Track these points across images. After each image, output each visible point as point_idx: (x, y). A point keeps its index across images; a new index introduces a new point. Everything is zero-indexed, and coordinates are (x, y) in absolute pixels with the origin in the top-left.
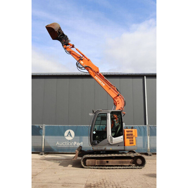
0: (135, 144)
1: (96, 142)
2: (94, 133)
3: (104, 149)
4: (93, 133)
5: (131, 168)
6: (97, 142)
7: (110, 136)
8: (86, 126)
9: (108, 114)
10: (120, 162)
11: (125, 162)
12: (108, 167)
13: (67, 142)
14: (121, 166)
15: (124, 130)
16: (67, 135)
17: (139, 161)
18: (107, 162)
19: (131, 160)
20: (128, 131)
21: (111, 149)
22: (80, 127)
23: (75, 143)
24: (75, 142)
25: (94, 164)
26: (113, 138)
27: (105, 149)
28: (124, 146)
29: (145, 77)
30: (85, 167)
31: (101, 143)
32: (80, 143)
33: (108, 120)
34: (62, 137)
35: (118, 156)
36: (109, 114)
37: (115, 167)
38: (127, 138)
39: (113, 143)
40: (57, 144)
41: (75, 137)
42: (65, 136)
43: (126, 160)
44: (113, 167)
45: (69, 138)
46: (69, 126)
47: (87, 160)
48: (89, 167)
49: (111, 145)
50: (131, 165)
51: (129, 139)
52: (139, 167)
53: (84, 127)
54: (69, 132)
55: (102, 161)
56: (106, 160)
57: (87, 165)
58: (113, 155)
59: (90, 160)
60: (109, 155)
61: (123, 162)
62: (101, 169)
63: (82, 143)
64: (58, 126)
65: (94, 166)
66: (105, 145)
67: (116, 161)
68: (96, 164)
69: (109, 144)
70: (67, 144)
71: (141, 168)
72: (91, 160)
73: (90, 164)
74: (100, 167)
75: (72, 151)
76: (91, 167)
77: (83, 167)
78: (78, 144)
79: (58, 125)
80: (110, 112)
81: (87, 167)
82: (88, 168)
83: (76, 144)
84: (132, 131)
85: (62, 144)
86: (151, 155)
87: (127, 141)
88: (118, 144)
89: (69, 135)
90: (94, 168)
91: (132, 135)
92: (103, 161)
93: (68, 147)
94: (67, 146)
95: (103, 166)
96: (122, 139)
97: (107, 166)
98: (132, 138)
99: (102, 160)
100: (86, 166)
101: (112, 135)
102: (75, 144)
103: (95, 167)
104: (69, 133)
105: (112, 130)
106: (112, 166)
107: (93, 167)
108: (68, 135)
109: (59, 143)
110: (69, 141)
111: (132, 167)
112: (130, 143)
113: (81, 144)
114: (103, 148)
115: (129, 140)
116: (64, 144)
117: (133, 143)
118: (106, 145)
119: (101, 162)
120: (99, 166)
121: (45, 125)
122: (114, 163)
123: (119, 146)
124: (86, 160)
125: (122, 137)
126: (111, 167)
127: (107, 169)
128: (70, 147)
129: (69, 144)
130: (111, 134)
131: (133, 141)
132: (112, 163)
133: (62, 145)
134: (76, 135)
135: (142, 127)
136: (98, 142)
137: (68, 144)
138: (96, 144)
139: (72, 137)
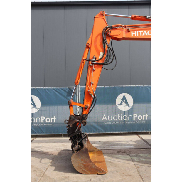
13: (120, 116)
16: (120, 103)
22: (142, 87)
24: (134, 115)
32: (144, 116)
40: (103, 118)
41: (135, 105)
42: (117, 104)
45: (124, 108)
46: (122, 88)
54: (124, 98)
64: (104, 89)
75: (130, 130)
78: (140, 118)
79: (103, 86)
85: (113, 118)
89: (124, 103)
93: (123, 124)
94: (121, 121)
102: (134, 117)
104: (123, 100)
108: (122, 102)
109: (107, 117)
110: (124, 112)
116: (116, 118)
121: (79, 87)
129: (125, 118)
133: (113, 120)
134: (135, 102)
137: (122, 118)
139: (129, 106)
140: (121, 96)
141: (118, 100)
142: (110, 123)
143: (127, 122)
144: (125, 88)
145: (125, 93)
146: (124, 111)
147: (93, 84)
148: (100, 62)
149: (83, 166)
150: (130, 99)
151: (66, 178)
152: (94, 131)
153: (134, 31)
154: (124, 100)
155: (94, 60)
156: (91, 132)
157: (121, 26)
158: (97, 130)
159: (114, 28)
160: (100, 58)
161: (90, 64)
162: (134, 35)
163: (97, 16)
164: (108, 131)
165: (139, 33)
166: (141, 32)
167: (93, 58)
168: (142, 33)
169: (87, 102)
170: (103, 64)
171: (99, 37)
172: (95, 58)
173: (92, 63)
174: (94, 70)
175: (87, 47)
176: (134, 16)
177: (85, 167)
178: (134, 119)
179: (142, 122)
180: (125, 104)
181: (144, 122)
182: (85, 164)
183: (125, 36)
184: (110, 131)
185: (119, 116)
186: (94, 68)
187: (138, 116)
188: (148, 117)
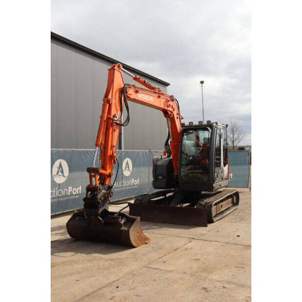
9: (221, 130)
10: (227, 204)
13: (56, 190)
17: (235, 199)
18: (222, 206)
19: (231, 198)
21: (223, 186)
22: (77, 151)
24: (70, 188)
25: (216, 214)
27: (220, 186)
28: (228, 179)
32: (78, 188)
33: (222, 140)
41: (72, 174)
43: (229, 200)
46: (59, 152)
53: (83, 151)
55: (219, 206)
63: (80, 188)
66: (220, 180)
70: (55, 193)
72: (214, 207)
78: (75, 191)
83: (72, 191)
89: (60, 173)
94: (56, 197)
102: (70, 191)
108: (58, 172)
113: (79, 190)
125: (227, 166)
129: (60, 193)
134: (70, 170)
138: (216, 180)
139: (64, 177)
140: (57, 163)
141: (55, 169)
143: (62, 199)
145: (61, 159)
146: (59, 184)
154: (60, 169)
178: (69, 194)
179: (76, 197)
181: (78, 196)
185: (54, 191)
187: (72, 189)
188: (81, 189)
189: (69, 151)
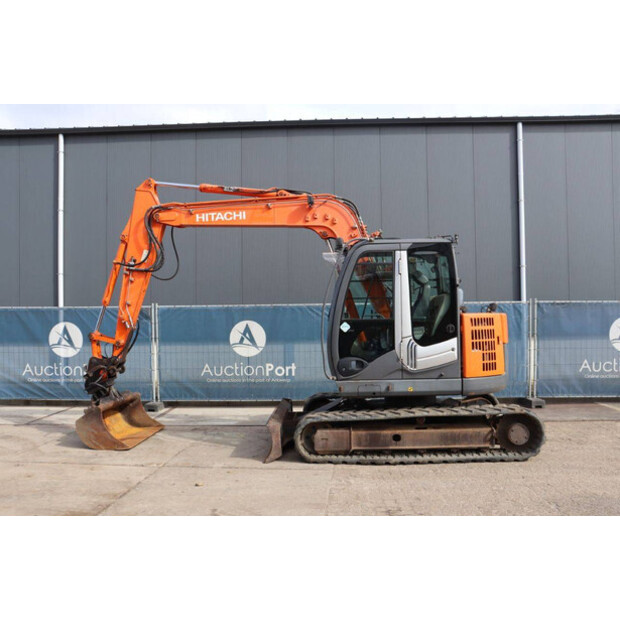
0: (501, 369)
1: (354, 363)
2: (345, 327)
3: (383, 389)
4: (341, 331)
5: (488, 461)
6: (357, 362)
7: (406, 341)
8: (308, 307)
9: (398, 253)
10: (445, 438)
11: (465, 438)
12: (398, 458)
13: (239, 366)
14: (449, 451)
15: (461, 317)
16: (238, 341)
17: (519, 434)
18: (397, 438)
19: (489, 429)
20: (475, 322)
21: (411, 389)
22: (284, 308)
23: (269, 367)
24: (268, 365)
25: (344, 448)
26: (420, 348)
27: (388, 388)
28: (463, 376)
29: (520, 126)
30: (313, 457)
31: (371, 367)
32: (288, 368)
33: (397, 278)
34: (222, 347)
35: (440, 414)
36: (404, 254)
37: (426, 457)
38: (474, 346)
39: (420, 367)
40: (204, 371)
41: (270, 346)
42: (232, 342)
43: (470, 431)
44: (419, 458)
45: (246, 351)
46: (243, 309)
47: (320, 434)
48: (327, 457)
49: (412, 375)
50: (487, 448)
51: (481, 352)
52: (518, 456)
53: (300, 308)
54: (247, 330)
55: (376, 434)
56: (389, 433)
57: (316, 449)
58: (418, 412)
59: (328, 431)
60: (403, 413)
61: (455, 439)
62: (374, 463)
63: (293, 367)
64: (206, 310)
65: (346, 453)
66: (388, 375)
67: (432, 434)
68: (353, 448)
69: (403, 370)
70: (239, 371)
71: (526, 460)
72: (335, 431)
73: (332, 448)
74: (369, 458)
75: (259, 397)
76: (334, 458)
77: (303, 460)
79: (204, 306)
80: (408, 246)
81: (320, 457)
82: (323, 462)
83: (273, 371)
84: (490, 321)
85: (224, 371)
86: (540, 407)
87: (474, 358)
88: (438, 372)
89: (246, 341)
90: (345, 463)
91: (491, 333)
92: (380, 435)
93: (246, 383)
94: (240, 377)
95: (380, 453)
96: (456, 352)
97: (394, 453)
98: (492, 346)
99: (378, 432)
100: (316, 454)
101: (413, 335)
102: (268, 370)
103: (348, 458)
104: (244, 334)
105: (415, 317)
106: (415, 452)
107: (341, 458)
108: (242, 339)
109: (212, 369)
110: (248, 360)
111: (490, 456)
112: (486, 367)
113: (290, 371)
114: (381, 386)
115: (478, 352)
116: (229, 371)
117: (493, 366)
118: (391, 373)
119: (374, 440)
120: (365, 453)
121: (157, 306)
122: (421, 442)
123: (441, 377)
124: (315, 432)
125: (453, 342)
126: (412, 458)
127: (395, 464)
128: (249, 383)
129: (249, 370)
130: (410, 334)
131: (493, 356)
132: (415, 442)
133: (224, 375)
134: (270, 339)
135: (512, 308)
136: (361, 365)
137: (244, 371)
138: (353, 372)
139: (257, 347)
140: (240, 327)
141: (235, 335)
142: (219, 381)
143: (253, 380)
144: (248, 309)
145: (249, 319)
146: (248, 358)
147: (129, 305)
148: (143, 267)
149: (92, 436)
150: (259, 332)
151: (65, 452)
152: (186, 397)
153: (200, 213)
154: (247, 335)
155: (132, 263)
156: (181, 396)
157: (178, 205)
158: (192, 393)
159: (165, 209)
160: (142, 260)
161: (125, 271)
162: (201, 220)
163: (141, 187)
164: (214, 397)
165: (210, 217)
166: (213, 214)
167: (131, 260)
168: (215, 216)
169: (121, 335)
170: (146, 271)
171: (143, 225)
172: (135, 261)
173: (128, 270)
174: (132, 282)
175: (123, 241)
176: (204, 185)
177: (97, 438)
178: (268, 374)
179: (285, 380)
180: (248, 342)
181: (289, 381)
182: (96, 433)
183: (184, 223)
184: (219, 397)
185: (236, 368)
186: (131, 278)
187: (275, 368)
188: (296, 370)
189: (267, 309)
